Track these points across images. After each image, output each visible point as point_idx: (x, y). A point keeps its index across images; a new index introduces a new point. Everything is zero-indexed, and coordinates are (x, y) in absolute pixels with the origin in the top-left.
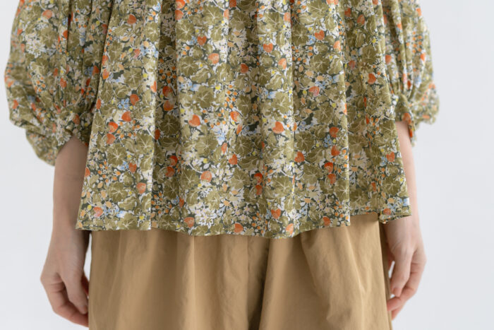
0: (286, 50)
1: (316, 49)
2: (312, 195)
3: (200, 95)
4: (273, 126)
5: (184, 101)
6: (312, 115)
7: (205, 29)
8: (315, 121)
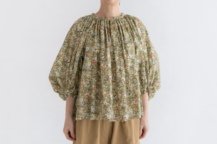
0: (124, 78)
1: (131, 78)
2: (130, 112)
3: (107, 88)
4: (120, 96)
5: (104, 90)
6: (130, 93)
7: (108, 73)
8: (131, 94)
